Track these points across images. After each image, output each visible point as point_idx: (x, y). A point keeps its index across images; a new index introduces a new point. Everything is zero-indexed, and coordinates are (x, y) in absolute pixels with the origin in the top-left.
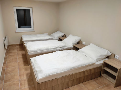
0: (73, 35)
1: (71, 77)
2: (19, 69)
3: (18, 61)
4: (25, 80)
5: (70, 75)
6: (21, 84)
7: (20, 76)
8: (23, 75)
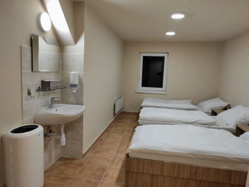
0: (244, 106)
1: (194, 171)
2: (121, 143)
3: (125, 134)
4: (120, 159)
5: (191, 167)
6: (113, 162)
7: (118, 152)
8: (122, 152)
